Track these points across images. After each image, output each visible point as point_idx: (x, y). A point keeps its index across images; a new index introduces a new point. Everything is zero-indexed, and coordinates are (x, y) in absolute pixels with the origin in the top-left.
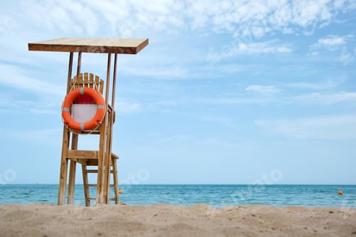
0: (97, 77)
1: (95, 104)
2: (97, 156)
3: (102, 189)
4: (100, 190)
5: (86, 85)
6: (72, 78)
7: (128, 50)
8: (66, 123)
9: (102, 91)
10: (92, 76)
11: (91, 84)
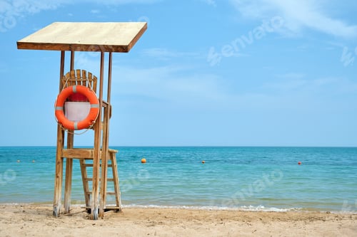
0: (90, 74)
1: (88, 101)
2: (92, 155)
3: (98, 189)
4: (96, 189)
5: (79, 82)
6: (65, 74)
7: (119, 49)
8: (60, 123)
9: (95, 89)
10: (84, 72)
11: (84, 82)
